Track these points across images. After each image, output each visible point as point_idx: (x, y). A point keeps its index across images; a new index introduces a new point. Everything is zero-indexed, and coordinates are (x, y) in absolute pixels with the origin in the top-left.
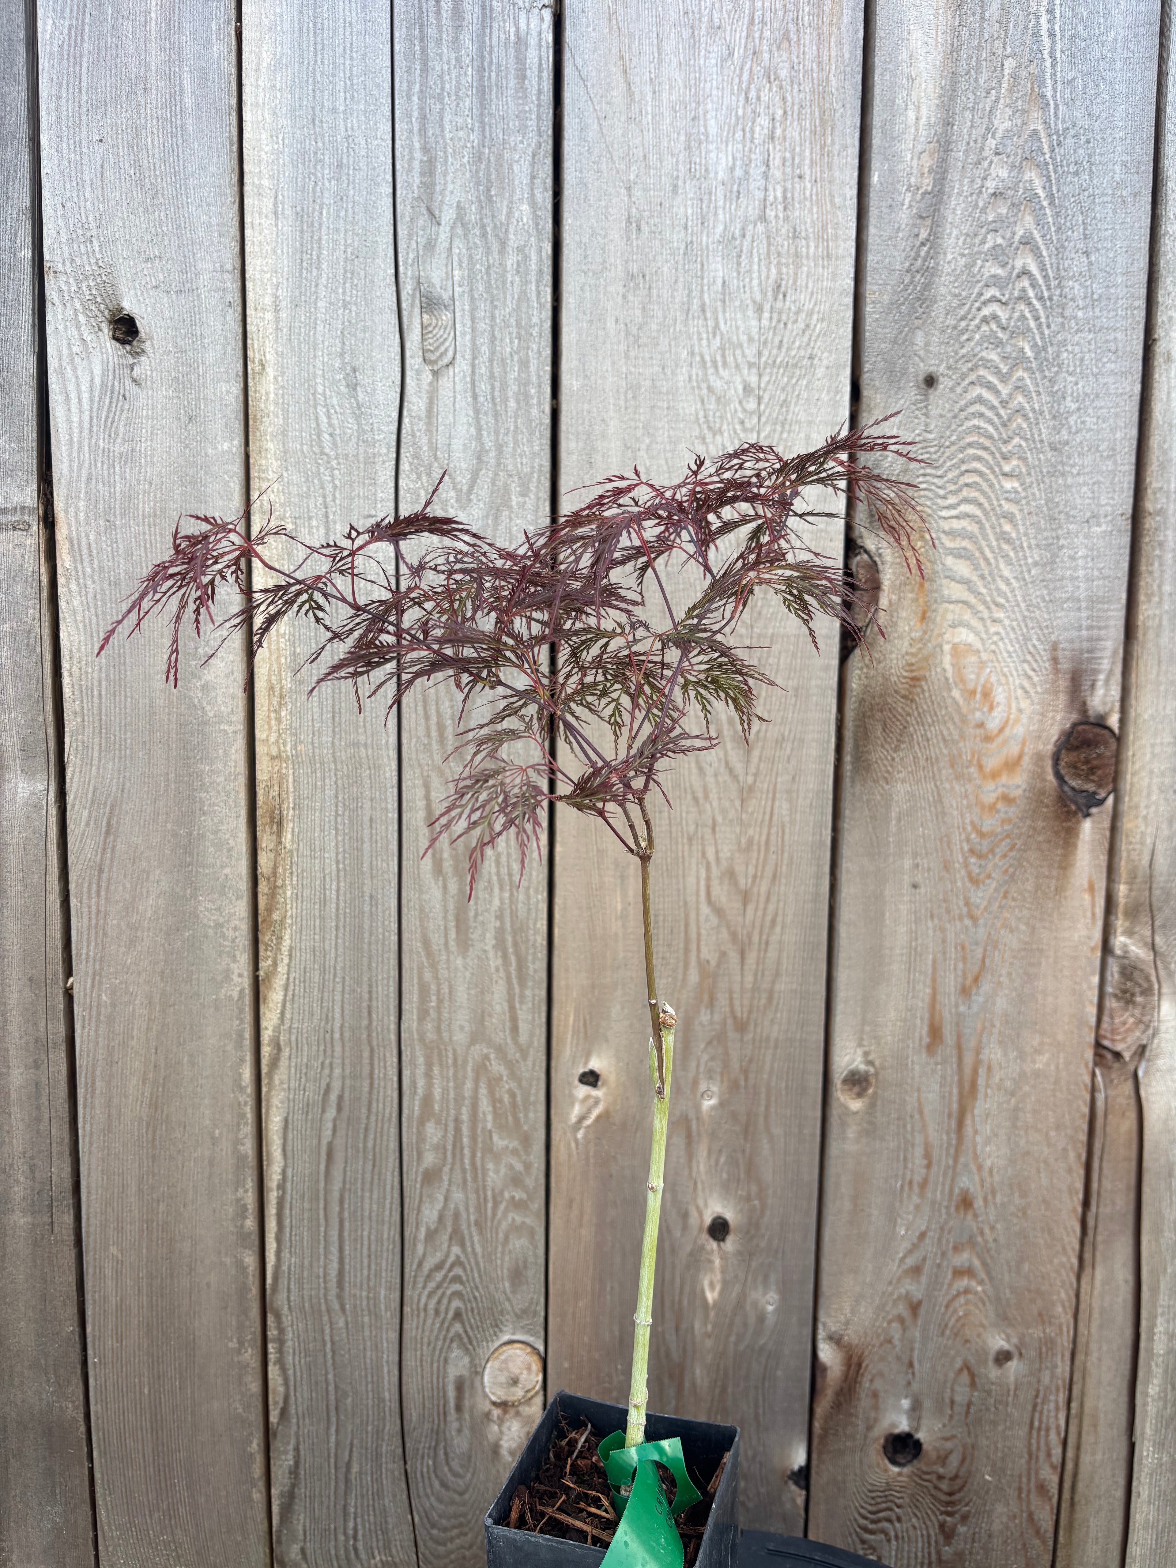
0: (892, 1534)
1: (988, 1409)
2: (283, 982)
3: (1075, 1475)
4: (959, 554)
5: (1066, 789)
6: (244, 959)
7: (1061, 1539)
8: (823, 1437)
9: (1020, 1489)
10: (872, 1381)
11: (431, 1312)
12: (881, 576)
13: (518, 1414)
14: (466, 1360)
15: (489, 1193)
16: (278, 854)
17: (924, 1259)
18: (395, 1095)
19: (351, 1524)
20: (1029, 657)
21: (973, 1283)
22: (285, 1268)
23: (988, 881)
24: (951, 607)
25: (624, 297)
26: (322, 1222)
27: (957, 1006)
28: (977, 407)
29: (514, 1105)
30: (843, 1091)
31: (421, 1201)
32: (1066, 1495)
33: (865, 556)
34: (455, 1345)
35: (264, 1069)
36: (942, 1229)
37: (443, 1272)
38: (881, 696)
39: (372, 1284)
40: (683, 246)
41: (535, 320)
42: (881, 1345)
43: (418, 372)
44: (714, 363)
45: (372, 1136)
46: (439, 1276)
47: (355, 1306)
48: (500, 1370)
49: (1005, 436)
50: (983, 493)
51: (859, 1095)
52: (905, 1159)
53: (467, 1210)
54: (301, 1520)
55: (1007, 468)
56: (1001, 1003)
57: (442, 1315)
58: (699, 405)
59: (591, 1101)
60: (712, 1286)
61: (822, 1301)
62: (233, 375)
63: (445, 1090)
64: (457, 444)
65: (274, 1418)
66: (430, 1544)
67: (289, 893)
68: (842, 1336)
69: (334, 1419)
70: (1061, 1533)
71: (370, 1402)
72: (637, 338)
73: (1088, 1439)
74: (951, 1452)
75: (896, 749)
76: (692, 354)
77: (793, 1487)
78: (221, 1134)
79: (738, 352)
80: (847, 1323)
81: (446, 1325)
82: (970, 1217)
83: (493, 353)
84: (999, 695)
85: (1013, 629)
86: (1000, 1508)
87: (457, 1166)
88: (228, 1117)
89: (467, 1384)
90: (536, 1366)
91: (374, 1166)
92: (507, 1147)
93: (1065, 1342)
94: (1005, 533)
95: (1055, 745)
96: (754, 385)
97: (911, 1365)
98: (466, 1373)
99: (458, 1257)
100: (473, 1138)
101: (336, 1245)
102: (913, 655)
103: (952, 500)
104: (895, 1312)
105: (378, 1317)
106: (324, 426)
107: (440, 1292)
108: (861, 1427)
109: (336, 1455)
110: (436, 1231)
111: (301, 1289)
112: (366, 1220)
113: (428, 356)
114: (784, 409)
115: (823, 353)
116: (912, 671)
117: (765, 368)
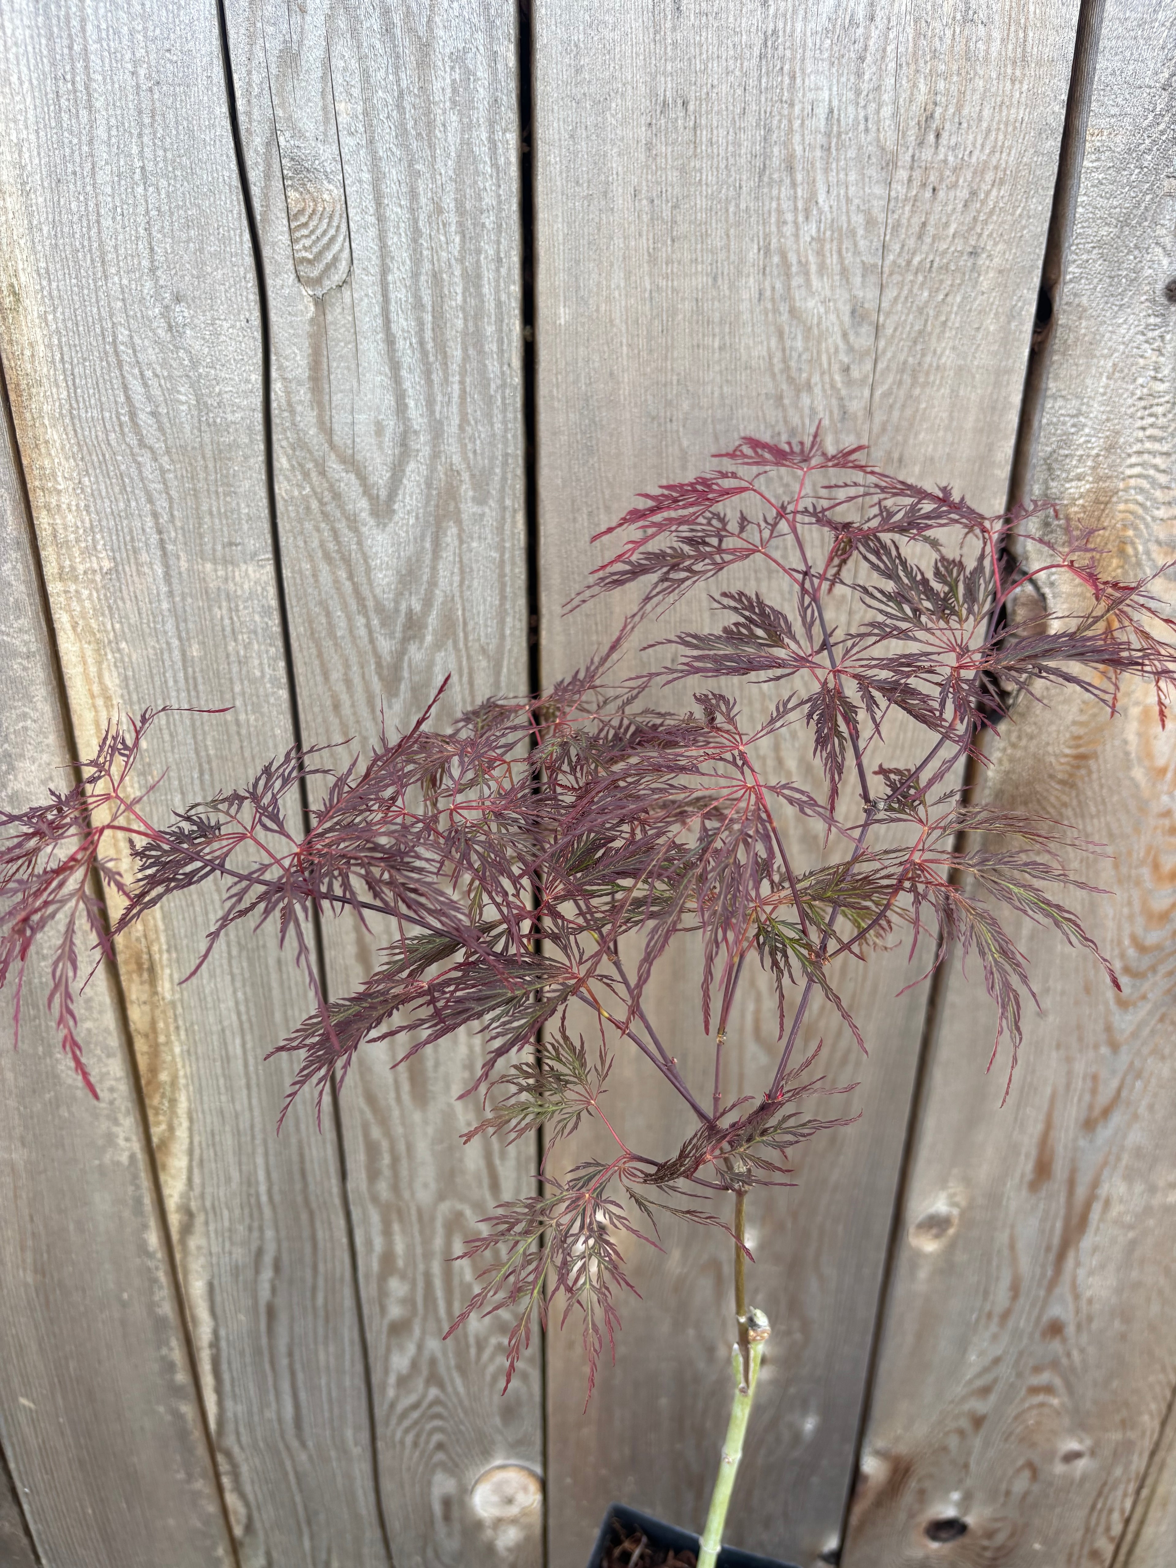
1: (1046, 1497)
2: (185, 1148)
3: (1134, 1544)
8: (858, 1529)
9: (1070, 1555)
10: (920, 1480)
11: (409, 1446)
12: (1050, 616)
13: (514, 1524)
14: (453, 1481)
15: (472, 1341)
16: (154, 1006)
17: (995, 1381)
18: (347, 1255)
21: (1050, 1398)
22: (229, 1414)
23: (1140, 1003)
25: (649, 147)
26: (269, 1374)
27: (1075, 1141)
30: (918, 1234)
31: (388, 1351)
32: (1121, 1558)
34: (438, 1470)
35: (175, 1237)
36: (1021, 1354)
37: (420, 1410)
38: (1029, 783)
39: (336, 1425)
40: (758, 42)
41: (489, 199)
42: (934, 1452)
43: (290, 300)
44: (804, 266)
45: (321, 1295)
46: (415, 1415)
47: (319, 1444)
48: (494, 1490)
51: (937, 1236)
52: (986, 1293)
56: (1134, 1137)
57: (422, 1447)
58: (774, 342)
61: (870, 1423)
63: (410, 1248)
64: (365, 423)
65: (238, 1531)
67: (177, 1050)
68: (890, 1451)
69: (306, 1531)
71: (346, 1517)
72: (671, 225)
73: (1154, 1515)
74: (999, 1529)
76: (767, 251)
78: (130, 1297)
79: (847, 246)
80: (897, 1440)
81: (427, 1454)
82: (1057, 1341)
83: (417, 261)
87: (431, 1316)
88: (136, 1281)
89: (455, 1501)
90: (533, 1487)
91: (327, 1321)
93: (1147, 1444)
96: (871, 305)
97: (966, 1466)
98: (452, 1492)
99: (437, 1398)
100: (449, 1290)
102: (1081, 725)
104: (954, 1425)
105: (346, 1452)
106: (139, 400)
107: (417, 1429)
108: (903, 1517)
109: (313, 1556)
110: (409, 1376)
111: (252, 1432)
112: (323, 1370)
113: (303, 270)
114: (919, 347)
115: (996, 244)
116: (1078, 746)
117: (891, 274)
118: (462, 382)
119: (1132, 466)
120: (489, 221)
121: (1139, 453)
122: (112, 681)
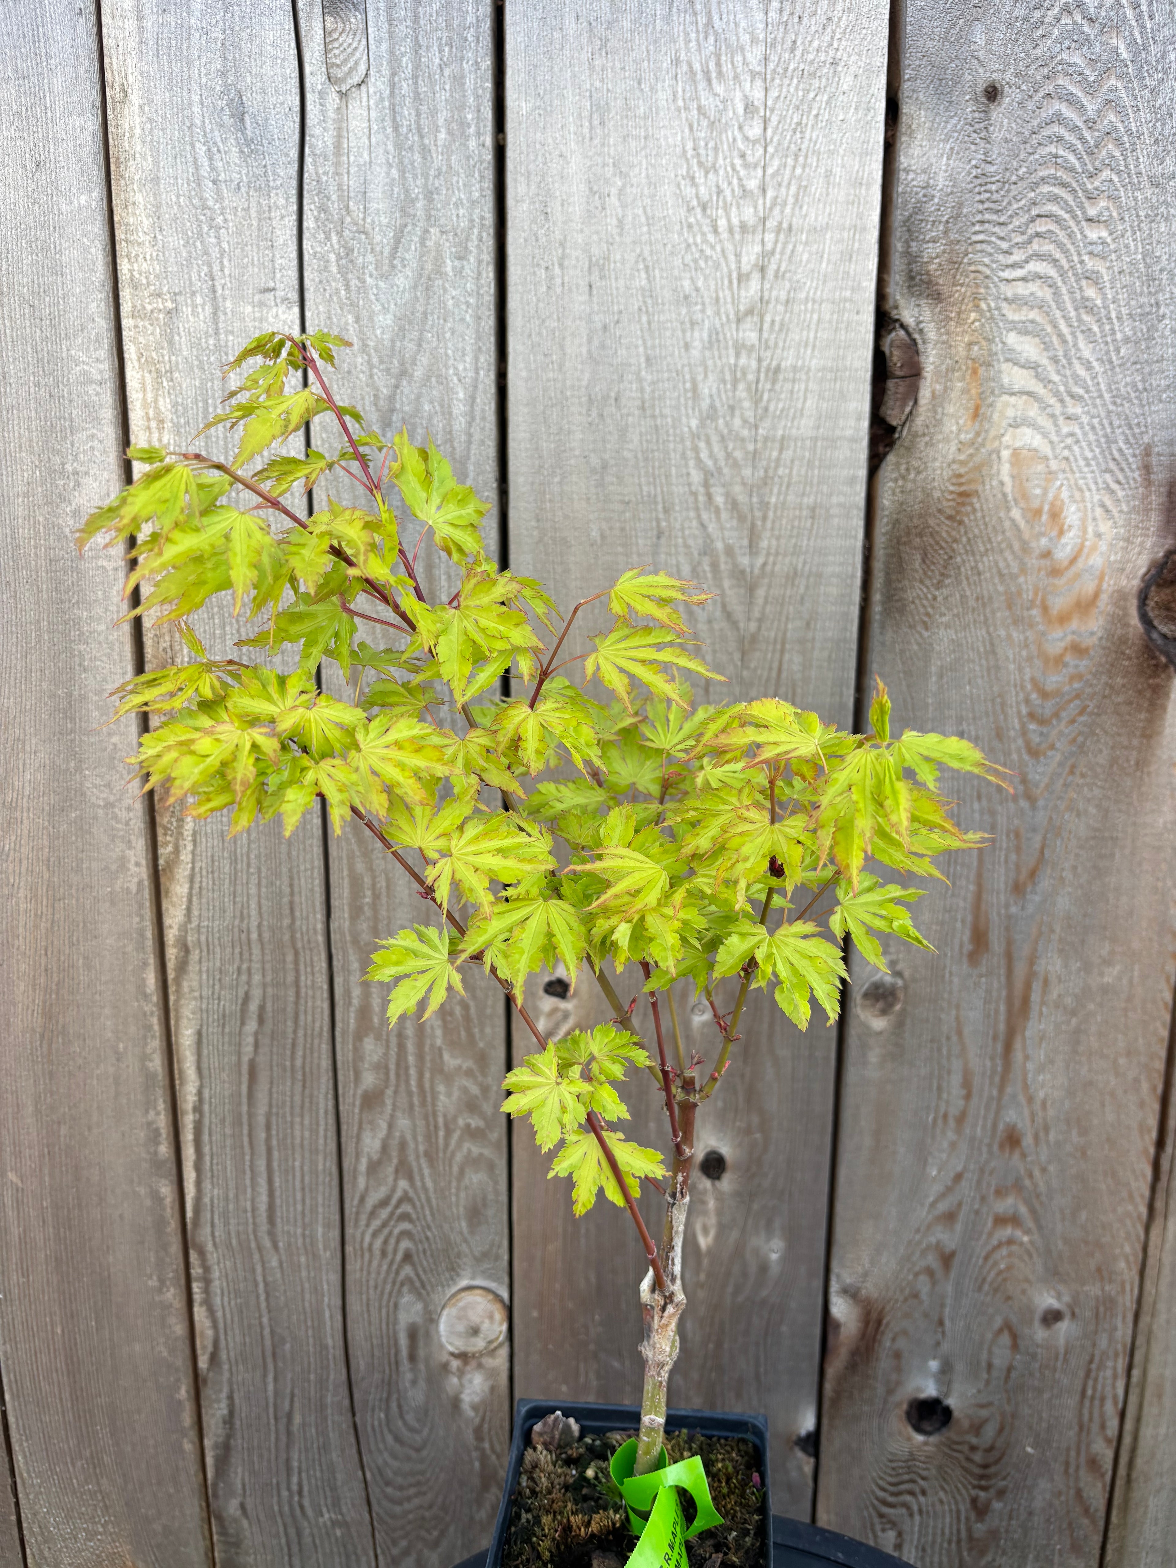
0: (915, 1508)
1: (1031, 1374)
2: (187, 873)
3: (1133, 1450)
4: (1024, 329)
5: (1155, 635)
6: (140, 844)
7: (1114, 1519)
8: (835, 1401)
9: (1067, 1464)
10: (894, 1339)
11: (377, 1253)
12: (922, 359)
13: (480, 1366)
14: (419, 1306)
15: (441, 1120)
17: (960, 1205)
18: (326, 1005)
19: (295, 1479)
20: (1112, 466)
21: (1018, 1233)
22: (207, 1200)
23: (1050, 753)
24: (1013, 400)
26: (247, 1149)
27: (1007, 906)
28: (1056, 129)
29: (467, 1018)
30: (863, 1007)
31: (360, 1128)
32: (1122, 1471)
33: (902, 333)
34: (405, 1289)
35: (171, 975)
36: (982, 1171)
37: (389, 1209)
38: (921, 516)
39: (307, 1220)
41: (470, 19)
42: (906, 1300)
43: (322, 94)
44: (707, 73)
45: (300, 1053)
46: (384, 1213)
47: (289, 1245)
48: (459, 1318)
49: (1090, 167)
50: (1060, 246)
51: (884, 1012)
52: (939, 1088)
53: (415, 1138)
54: (238, 1475)
55: (1092, 212)
56: (1063, 903)
57: (390, 1257)
58: (687, 133)
59: (559, 1015)
60: (705, 1231)
61: (836, 1251)
62: (88, 105)
64: (376, 193)
65: (203, 1363)
66: (385, 1503)
68: (858, 1289)
69: (271, 1366)
70: (1114, 1512)
71: (311, 1349)
72: (605, 42)
73: (1150, 1411)
74: (986, 1421)
75: (939, 585)
76: (677, 62)
77: (800, 1454)
78: (126, 1048)
79: (738, 58)
80: (865, 1275)
81: (395, 1267)
82: (1016, 1156)
83: (417, 67)
84: (1072, 515)
85: (1093, 428)
86: (1043, 1484)
87: (403, 1087)
88: (132, 1029)
89: (421, 1332)
90: (499, 1315)
91: (304, 1087)
92: (460, 1067)
93: (1128, 1301)
94: (1088, 299)
95: (1143, 579)
96: (759, 103)
97: (941, 1323)
98: (419, 1320)
99: (406, 1193)
100: (420, 1057)
101: (265, 1175)
102: (963, 463)
103: (1018, 256)
104: (923, 1263)
105: (316, 1256)
106: (205, 171)
107: (386, 1231)
108: (881, 1390)
109: (275, 1406)
110: (379, 1162)
111: (226, 1223)
112: (298, 1149)
113: (333, 72)
114: (798, 135)
115: (850, 55)
116: (961, 484)
117: (773, 80)
118: (448, 159)
119: (976, 233)
120: (470, 35)
121: (981, 222)
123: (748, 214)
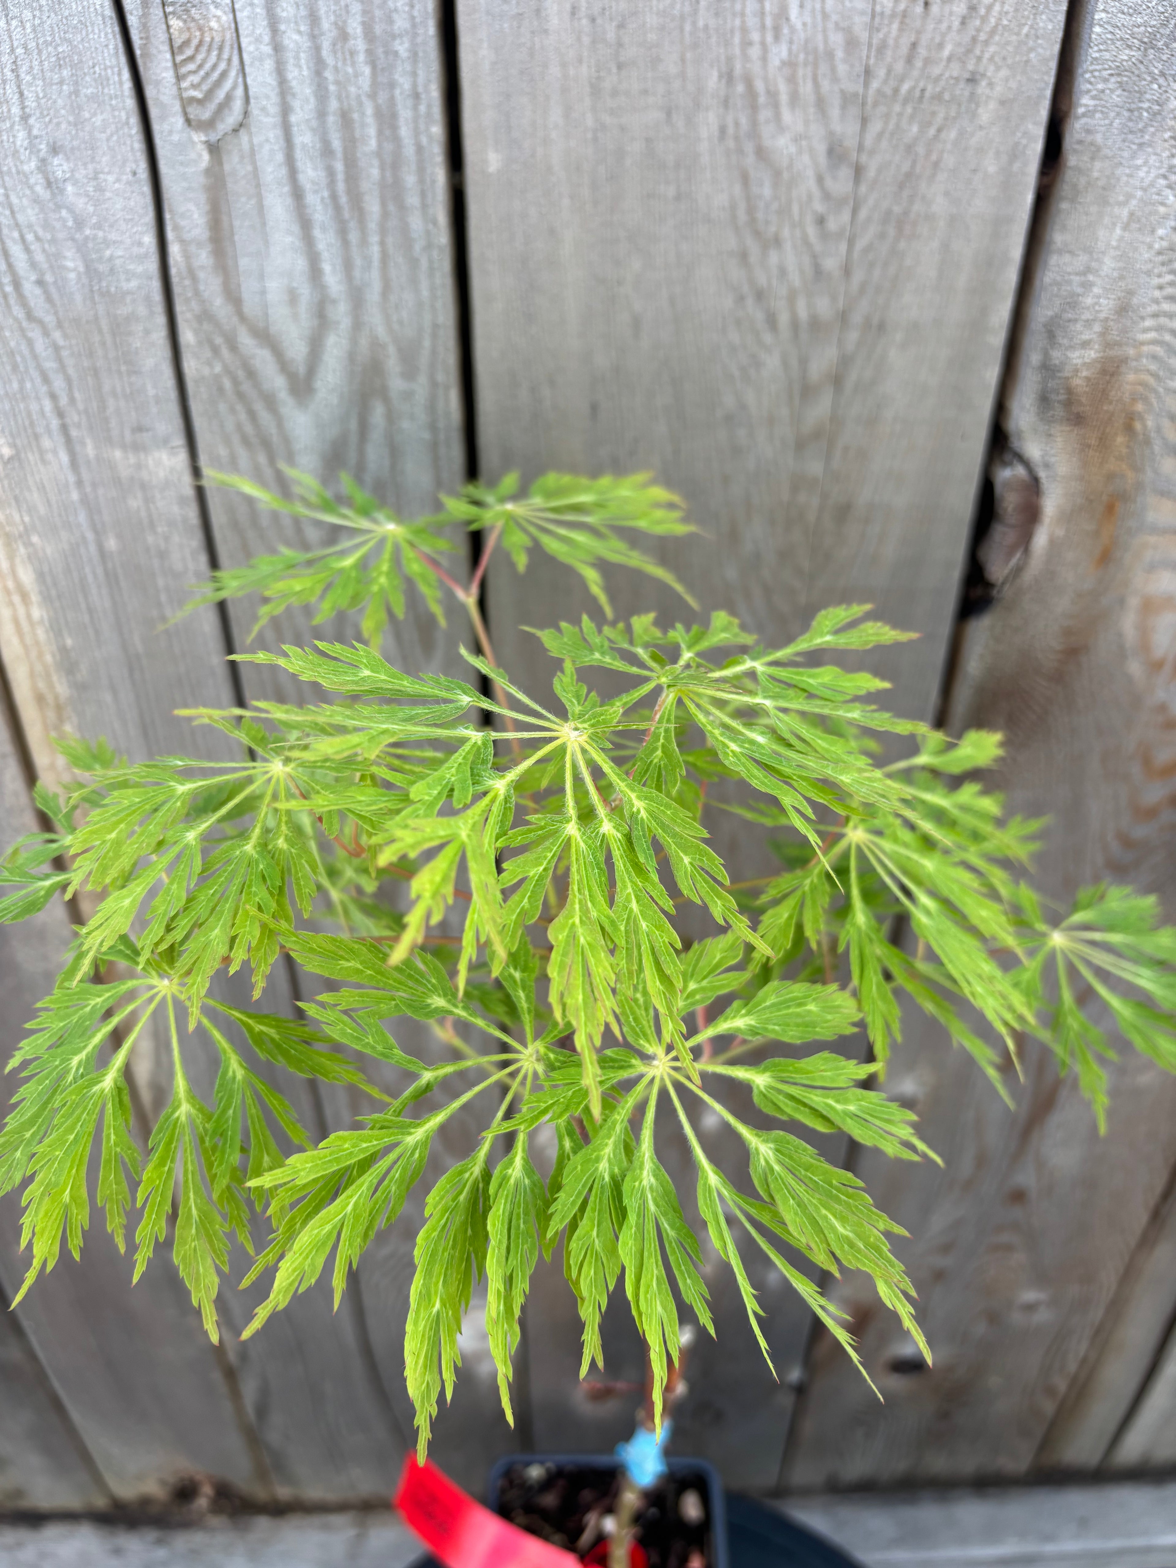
9: (1025, 1389)
12: (1044, 500)
17: (959, 1239)
24: (1155, 539)
33: (1021, 469)
36: (981, 1218)
38: (1012, 679)
43: (180, 148)
44: (773, 95)
58: (737, 189)
74: (957, 1366)
76: (729, 77)
79: (824, 71)
82: (1017, 1207)
83: (322, 98)
96: (851, 143)
102: (1075, 616)
113: (193, 111)
114: (905, 193)
115: (998, 68)
116: (1068, 640)
117: (875, 104)
118: (382, 243)
119: (1146, 330)
120: (402, 48)
121: (1155, 315)
122: (27, 576)
123: (824, 307)
